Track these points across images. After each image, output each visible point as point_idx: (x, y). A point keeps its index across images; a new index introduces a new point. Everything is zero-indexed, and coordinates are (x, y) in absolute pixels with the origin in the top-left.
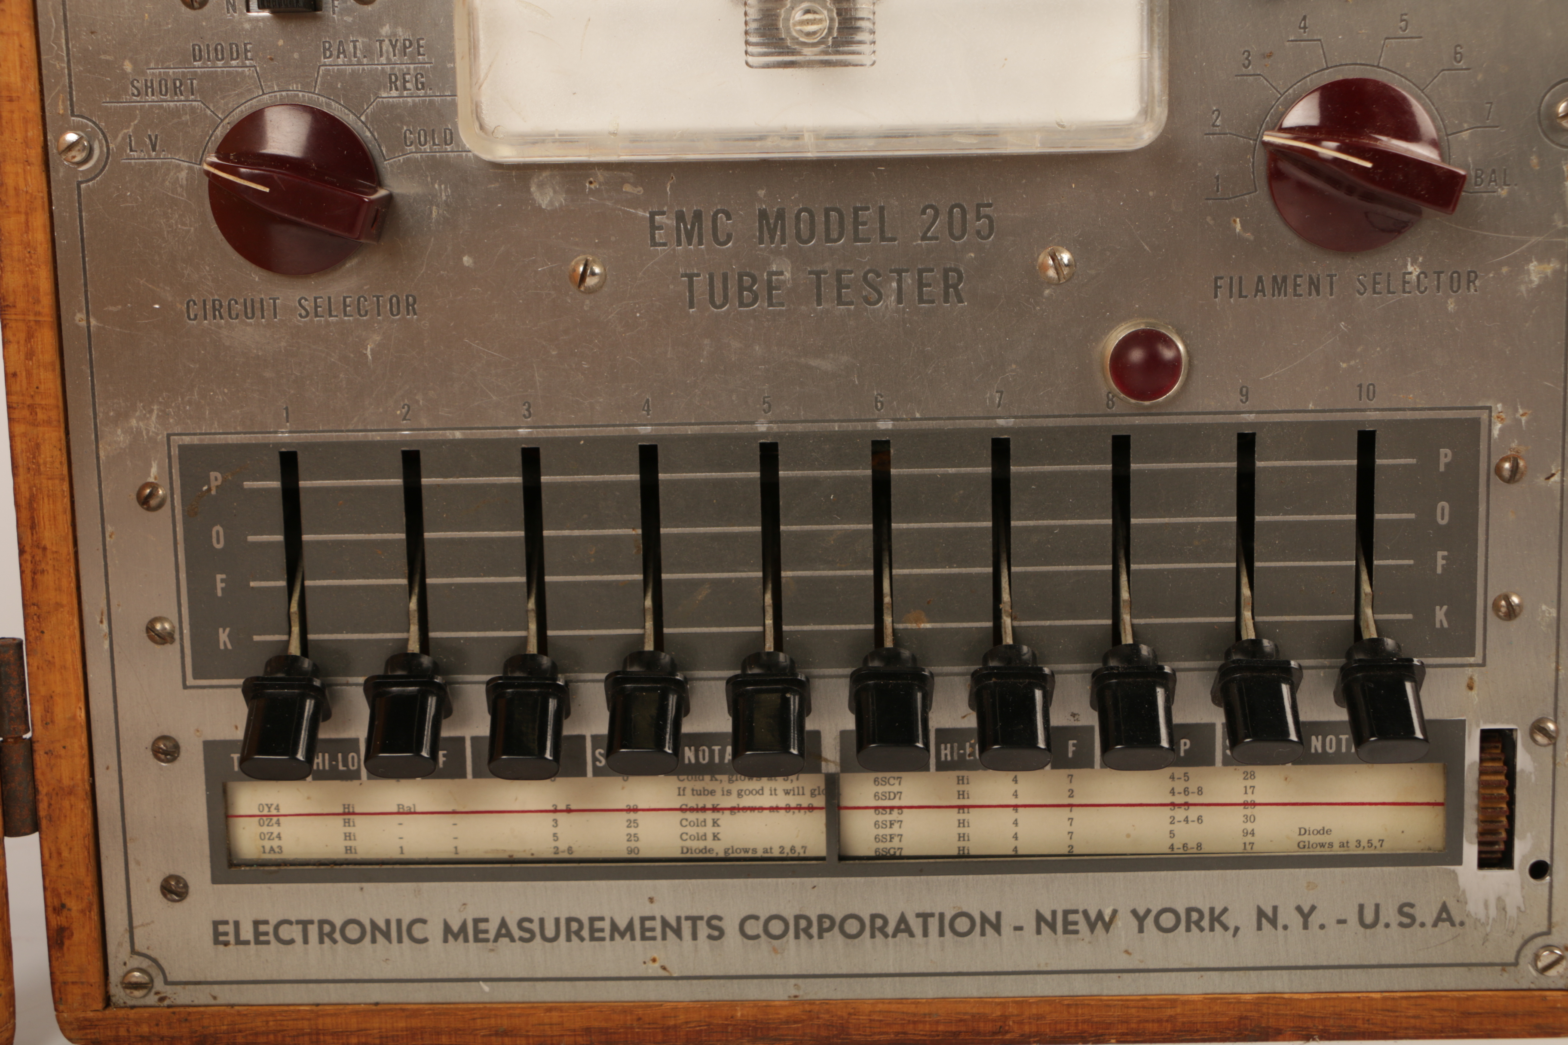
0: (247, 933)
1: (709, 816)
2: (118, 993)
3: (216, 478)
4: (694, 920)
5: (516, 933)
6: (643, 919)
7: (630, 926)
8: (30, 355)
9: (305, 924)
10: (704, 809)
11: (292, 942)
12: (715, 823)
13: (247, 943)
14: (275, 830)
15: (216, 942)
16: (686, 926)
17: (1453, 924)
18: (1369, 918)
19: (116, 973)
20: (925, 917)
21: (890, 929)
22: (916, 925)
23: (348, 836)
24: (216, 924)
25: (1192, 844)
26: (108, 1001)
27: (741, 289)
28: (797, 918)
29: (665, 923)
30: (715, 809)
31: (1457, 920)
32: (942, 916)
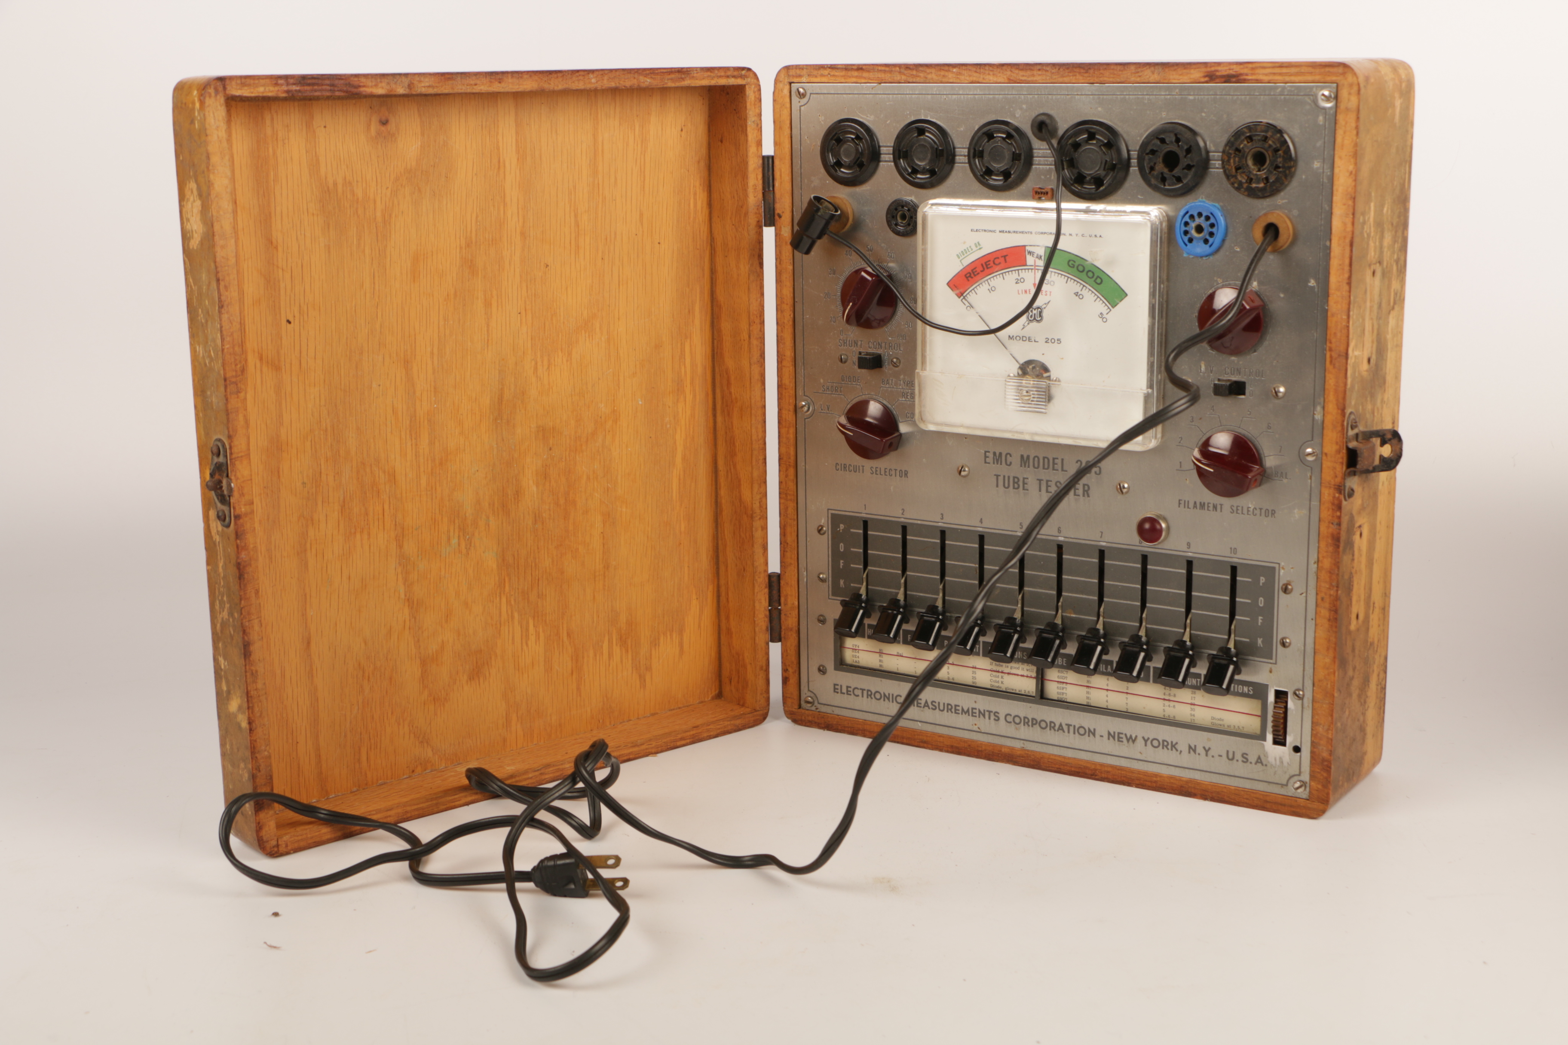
0: (844, 690)
1: (1000, 674)
2: (803, 703)
3: (842, 526)
4: (990, 712)
5: (931, 706)
6: (973, 709)
7: (968, 710)
8: (787, 476)
9: (863, 690)
10: (998, 672)
11: (858, 696)
12: (1002, 677)
13: (844, 693)
14: (857, 654)
15: (835, 691)
16: (987, 714)
17: (1263, 765)
18: (1231, 756)
19: (803, 697)
20: (1069, 725)
21: (1057, 728)
22: (1065, 728)
23: (880, 661)
24: (835, 685)
25: (1172, 716)
26: (800, 707)
27: (1014, 482)
28: (1025, 718)
29: (980, 712)
30: (1002, 672)
31: (1264, 763)
32: (1074, 726)
